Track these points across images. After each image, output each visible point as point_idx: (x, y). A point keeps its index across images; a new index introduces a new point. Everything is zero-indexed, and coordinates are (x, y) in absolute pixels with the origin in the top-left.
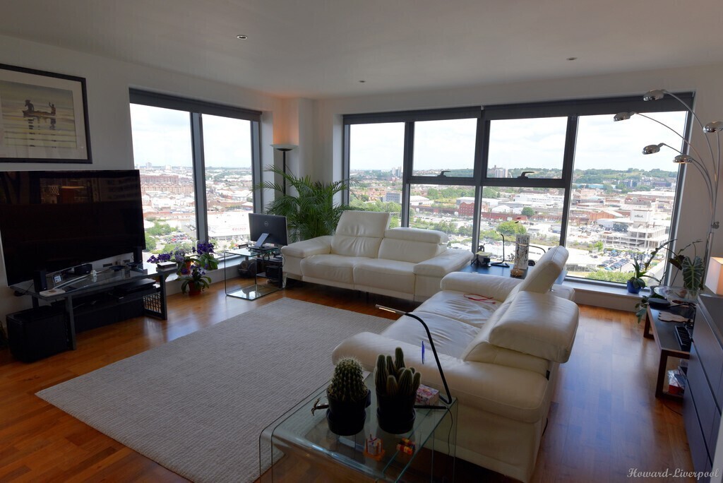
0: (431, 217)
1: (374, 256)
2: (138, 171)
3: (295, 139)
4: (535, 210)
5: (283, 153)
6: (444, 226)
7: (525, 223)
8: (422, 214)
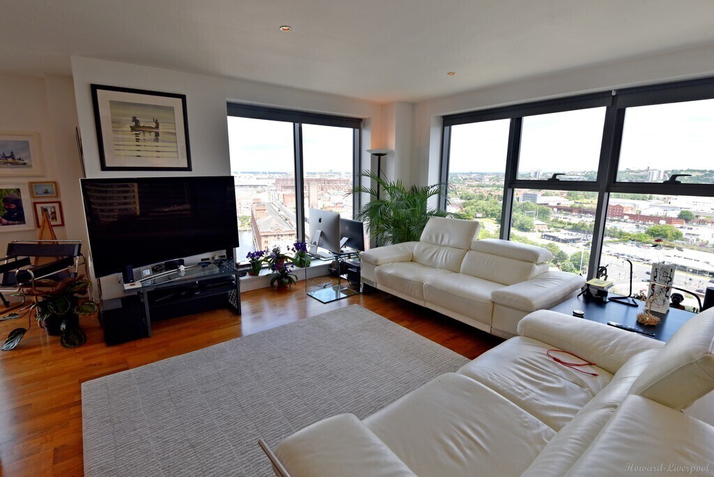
0: (569, 217)
1: (455, 269)
2: (233, 177)
3: (392, 144)
4: (695, 214)
5: (379, 157)
6: (583, 225)
7: (681, 227)
8: (560, 213)
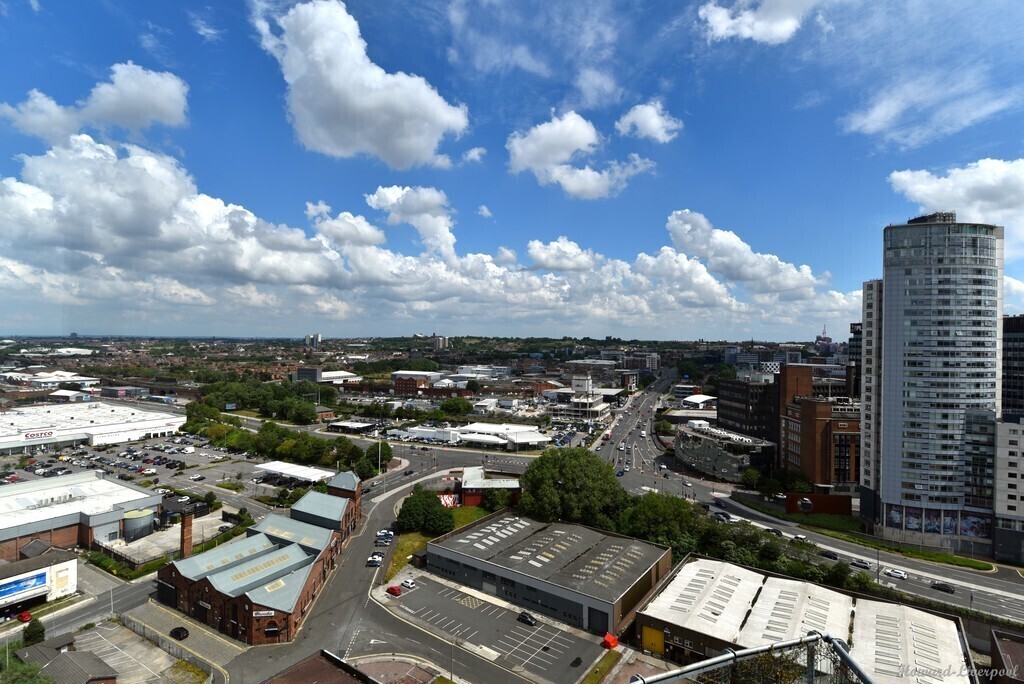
0: (359, 398)
4: (480, 384)
6: (377, 407)
7: (471, 399)
8: (348, 394)
